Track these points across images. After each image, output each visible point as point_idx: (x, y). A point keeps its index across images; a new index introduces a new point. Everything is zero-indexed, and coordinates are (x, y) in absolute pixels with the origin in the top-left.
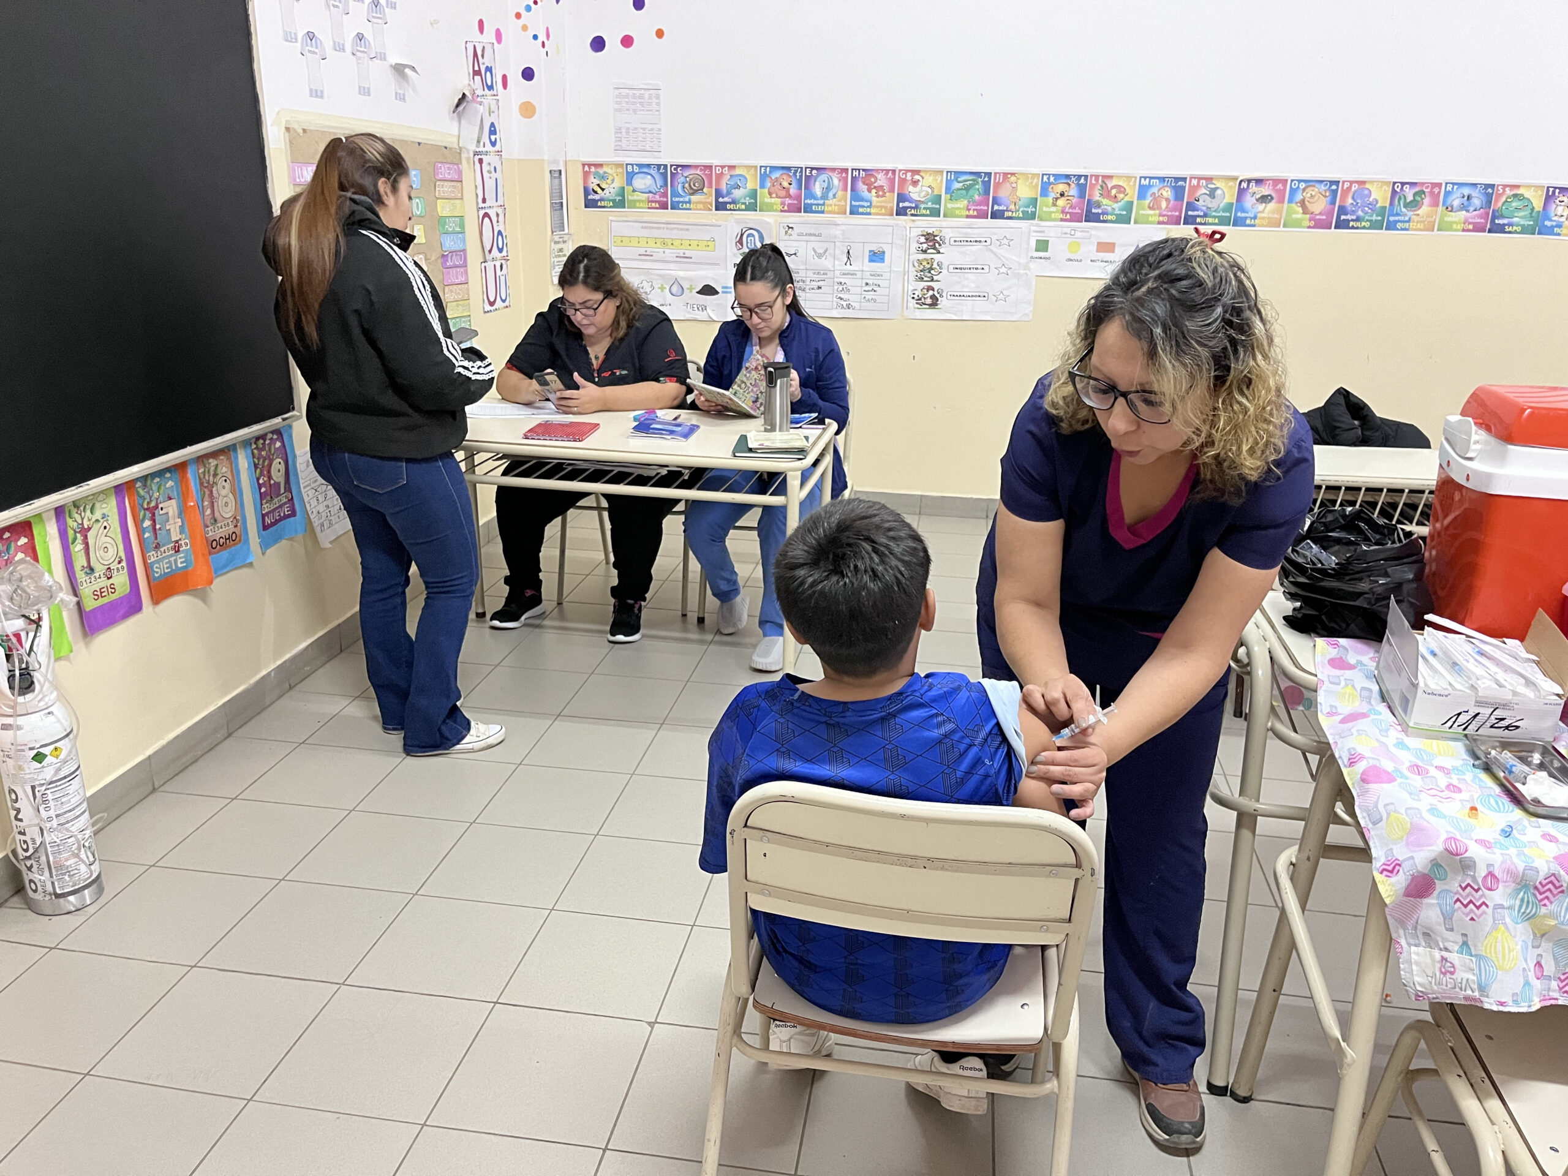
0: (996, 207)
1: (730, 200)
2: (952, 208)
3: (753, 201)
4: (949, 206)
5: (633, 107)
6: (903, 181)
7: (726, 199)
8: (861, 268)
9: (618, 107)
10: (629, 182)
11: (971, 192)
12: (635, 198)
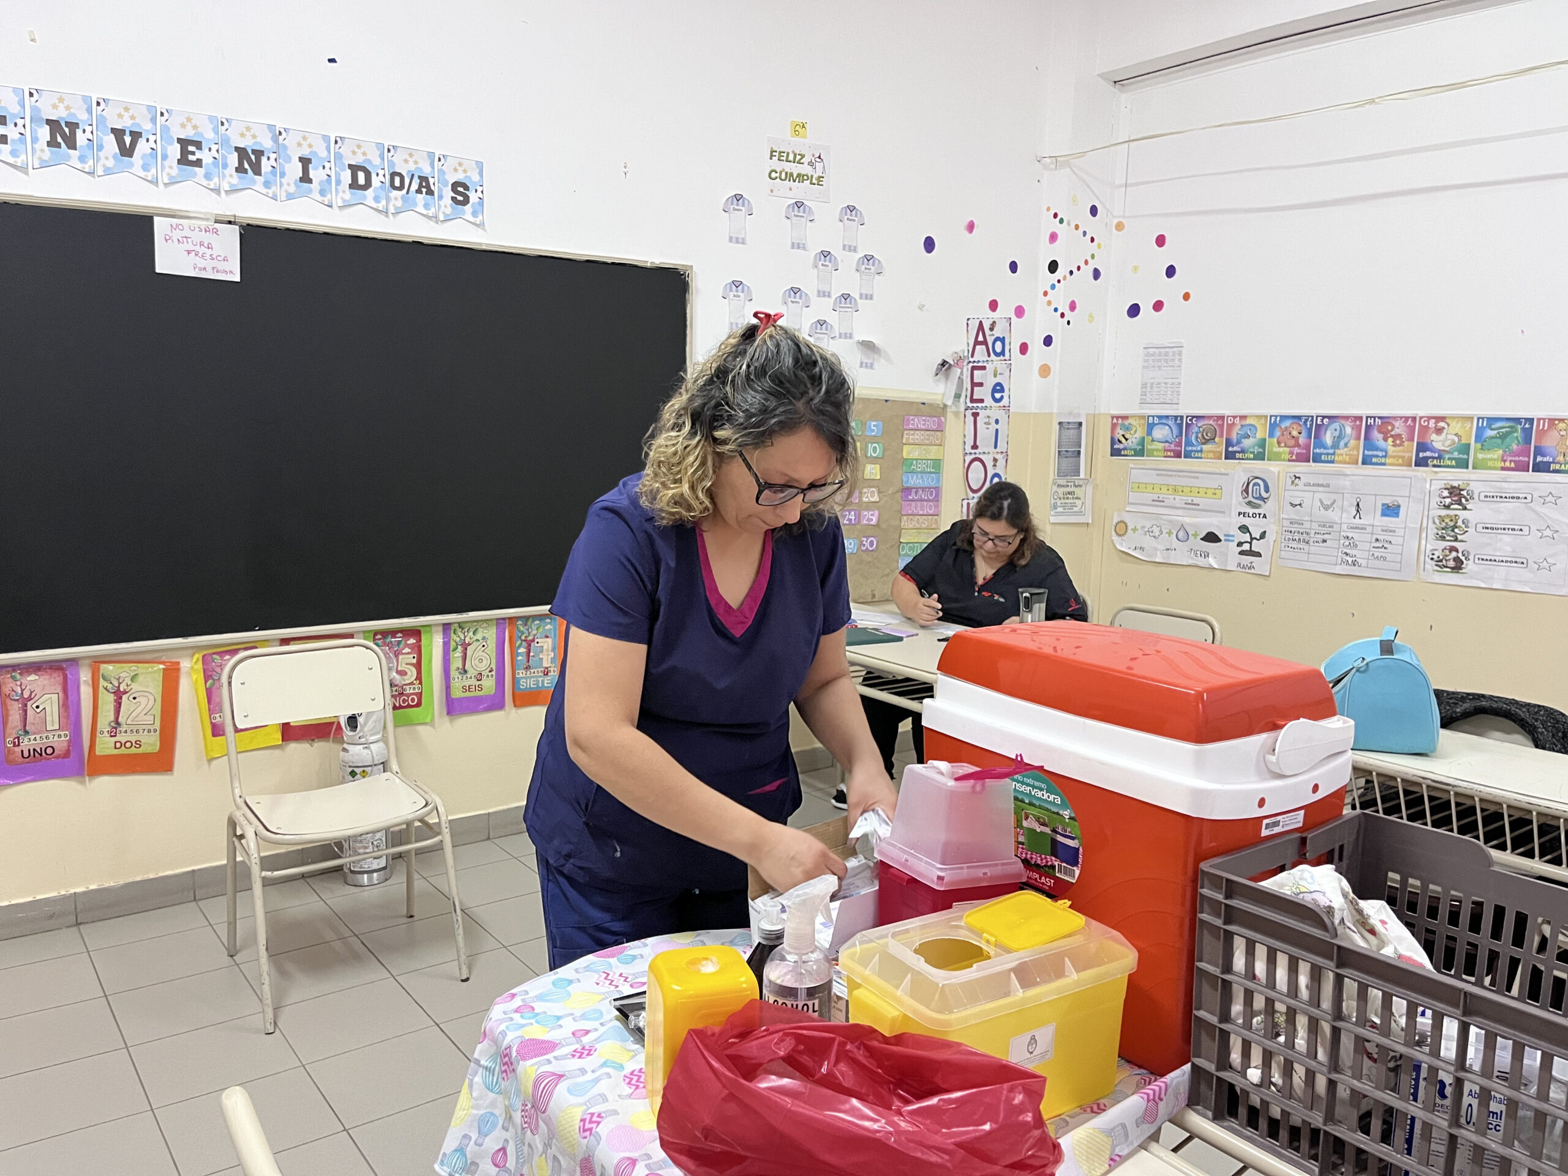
0: (1539, 459)
1: (1239, 449)
2: (1483, 459)
3: (1261, 450)
4: (1480, 456)
5: (1160, 364)
6: (1424, 430)
7: (1235, 449)
8: (1371, 522)
9: (1146, 364)
10: (1149, 433)
11: (1508, 440)
12: (1153, 447)
